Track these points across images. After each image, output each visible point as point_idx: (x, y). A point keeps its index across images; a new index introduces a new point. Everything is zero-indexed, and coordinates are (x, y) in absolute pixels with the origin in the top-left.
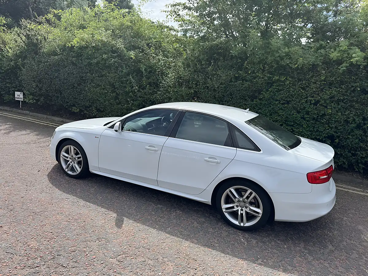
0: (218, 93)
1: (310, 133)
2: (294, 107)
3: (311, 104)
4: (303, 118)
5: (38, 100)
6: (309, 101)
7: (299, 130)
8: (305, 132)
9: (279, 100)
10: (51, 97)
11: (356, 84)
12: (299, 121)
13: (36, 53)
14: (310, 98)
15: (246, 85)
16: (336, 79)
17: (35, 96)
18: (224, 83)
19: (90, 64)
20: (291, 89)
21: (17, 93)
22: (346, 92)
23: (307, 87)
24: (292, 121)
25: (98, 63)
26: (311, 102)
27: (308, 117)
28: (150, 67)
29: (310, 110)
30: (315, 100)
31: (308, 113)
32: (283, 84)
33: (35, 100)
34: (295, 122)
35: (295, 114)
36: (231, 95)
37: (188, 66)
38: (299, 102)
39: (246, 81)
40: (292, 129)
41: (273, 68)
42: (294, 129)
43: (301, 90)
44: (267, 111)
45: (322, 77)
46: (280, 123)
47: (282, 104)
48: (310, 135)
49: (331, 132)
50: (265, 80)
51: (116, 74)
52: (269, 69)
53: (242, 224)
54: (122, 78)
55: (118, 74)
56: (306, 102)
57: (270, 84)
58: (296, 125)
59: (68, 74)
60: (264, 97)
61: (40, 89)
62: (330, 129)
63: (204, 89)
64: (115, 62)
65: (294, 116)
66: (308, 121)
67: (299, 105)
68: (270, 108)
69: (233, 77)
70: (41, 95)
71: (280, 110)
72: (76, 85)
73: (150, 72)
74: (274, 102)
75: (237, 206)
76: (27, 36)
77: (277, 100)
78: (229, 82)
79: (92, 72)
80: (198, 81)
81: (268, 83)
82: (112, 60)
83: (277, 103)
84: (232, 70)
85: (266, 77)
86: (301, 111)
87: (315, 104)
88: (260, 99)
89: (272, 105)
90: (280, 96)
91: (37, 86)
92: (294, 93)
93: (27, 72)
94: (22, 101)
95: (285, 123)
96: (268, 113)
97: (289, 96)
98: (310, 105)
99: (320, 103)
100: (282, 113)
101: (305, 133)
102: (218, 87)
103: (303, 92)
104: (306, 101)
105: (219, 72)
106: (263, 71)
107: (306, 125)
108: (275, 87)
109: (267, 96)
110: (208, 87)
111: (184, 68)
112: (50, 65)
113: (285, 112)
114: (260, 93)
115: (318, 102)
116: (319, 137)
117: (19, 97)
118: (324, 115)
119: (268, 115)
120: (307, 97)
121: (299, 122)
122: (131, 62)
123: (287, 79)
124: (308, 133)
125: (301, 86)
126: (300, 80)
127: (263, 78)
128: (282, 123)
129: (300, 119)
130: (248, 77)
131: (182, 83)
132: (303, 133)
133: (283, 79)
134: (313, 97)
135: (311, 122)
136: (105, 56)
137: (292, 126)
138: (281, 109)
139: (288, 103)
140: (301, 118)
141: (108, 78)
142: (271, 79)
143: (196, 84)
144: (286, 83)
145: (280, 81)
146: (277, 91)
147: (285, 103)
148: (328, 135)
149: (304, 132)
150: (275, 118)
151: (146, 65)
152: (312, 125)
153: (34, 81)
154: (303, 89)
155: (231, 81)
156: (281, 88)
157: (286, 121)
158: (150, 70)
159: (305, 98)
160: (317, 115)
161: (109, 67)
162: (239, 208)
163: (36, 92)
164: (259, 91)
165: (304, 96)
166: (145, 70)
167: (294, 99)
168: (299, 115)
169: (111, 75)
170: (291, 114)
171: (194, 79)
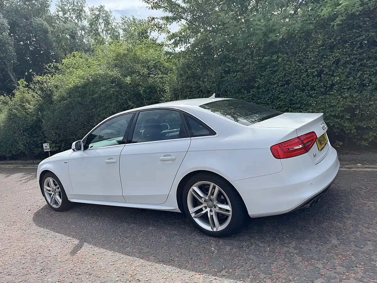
1: (323, 111)
2: (295, 86)
3: (314, 76)
4: (310, 96)
5: (60, 147)
6: (311, 74)
9: (277, 82)
11: (361, 38)
12: (306, 100)
13: (51, 103)
14: (310, 70)
16: (335, 39)
17: (57, 143)
18: (216, 81)
19: (93, 100)
20: (287, 66)
21: (45, 145)
22: (352, 50)
23: (304, 58)
24: (298, 102)
25: (100, 97)
27: (314, 93)
28: (150, 87)
29: (314, 84)
30: (317, 71)
31: (313, 88)
32: (277, 63)
33: (57, 147)
34: (301, 103)
35: (298, 93)
38: (300, 78)
41: (262, 49)
43: (298, 64)
45: (318, 42)
46: (285, 109)
47: (281, 86)
49: (346, 104)
50: (256, 64)
52: (257, 52)
53: (215, 230)
54: (123, 105)
55: (119, 103)
56: (308, 76)
57: (263, 67)
59: (77, 114)
60: (260, 84)
61: (60, 136)
62: (344, 100)
65: (298, 96)
66: (316, 97)
67: (300, 82)
68: (269, 95)
69: (223, 72)
70: (61, 141)
72: (86, 123)
73: (150, 92)
74: (272, 86)
75: (206, 207)
76: (41, 89)
77: (274, 84)
78: (220, 79)
79: (97, 106)
80: (191, 87)
82: (111, 90)
83: (275, 86)
85: (256, 61)
86: (304, 88)
87: (319, 75)
89: (270, 91)
90: (277, 78)
91: (56, 133)
92: (291, 70)
93: (46, 122)
94: (50, 151)
95: (290, 107)
96: (269, 101)
97: (287, 74)
99: (324, 72)
100: (284, 96)
102: (211, 88)
103: (300, 65)
104: (307, 74)
105: (209, 72)
106: (252, 55)
107: (315, 103)
108: (268, 69)
110: (201, 90)
112: (62, 110)
113: (287, 94)
115: (322, 71)
116: (334, 113)
117: (46, 148)
118: (333, 85)
120: (306, 71)
121: (306, 101)
122: (130, 88)
123: (279, 56)
125: (297, 60)
127: (253, 63)
128: (287, 108)
129: (306, 98)
133: (275, 58)
134: (313, 68)
135: (320, 97)
136: (103, 88)
138: (282, 92)
139: (288, 83)
140: (307, 96)
147: (284, 84)
148: (344, 108)
150: (278, 104)
151: (144, 87)
152: (322, 101)
153: (52, 129)
154: (300, 62)
155: (222, 77)
158: (149, 90)
159: (304, 72)
160: (325, 88)
161: (110, 98)
162: (208, 209)
163: (56, 140)
164: (253, 79)
165: (303, 70)
166: (144, 91)
167: (292, 76)
168: (304, 94)
169: (114, 105)
170: (294, 94)
171: (187, 87)
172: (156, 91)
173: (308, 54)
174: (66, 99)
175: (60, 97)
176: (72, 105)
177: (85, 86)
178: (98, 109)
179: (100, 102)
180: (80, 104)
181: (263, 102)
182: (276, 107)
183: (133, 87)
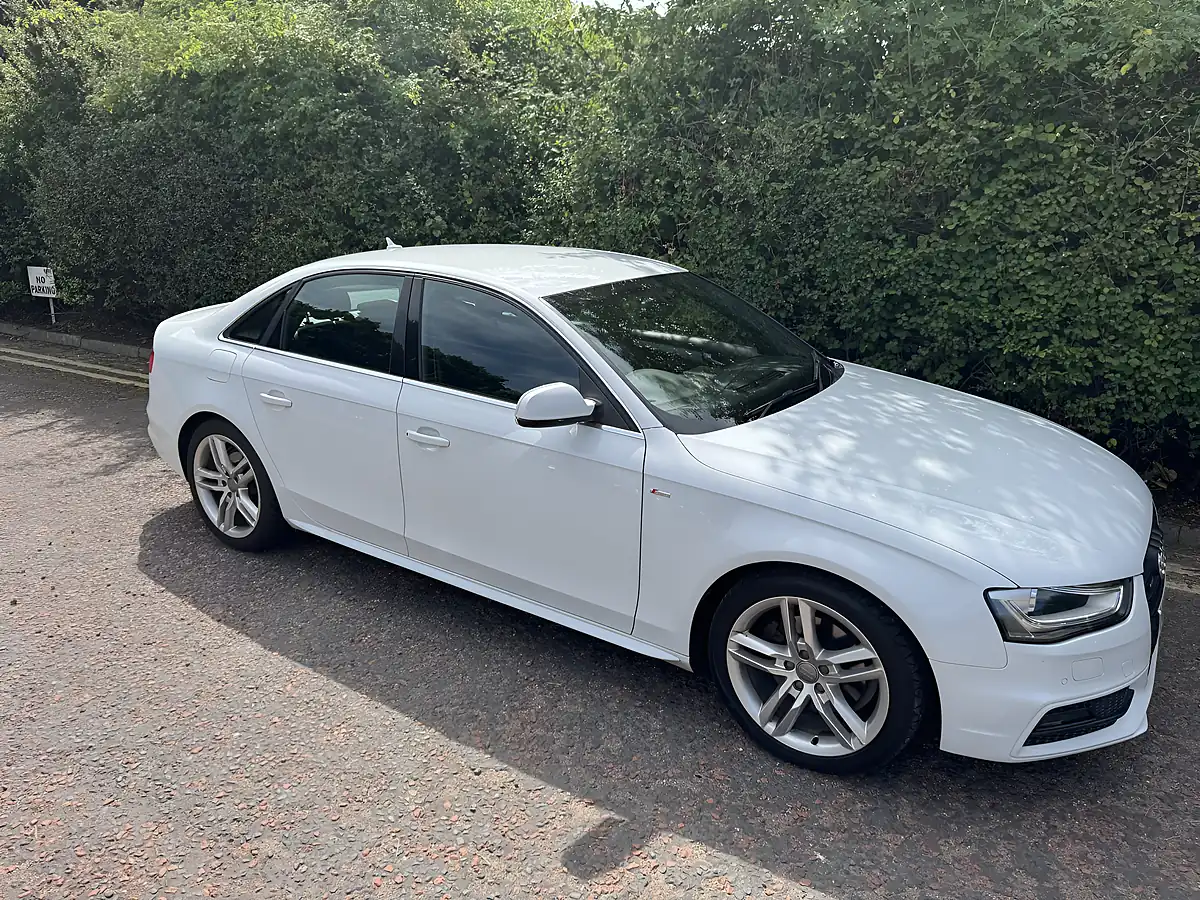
0: (763, 218)
1: (1178, 371)
2: (1101, 261)
4: (1146, 307)
5: (100, 295)
6: (1176, 229)
7: (1123, 360)
8: (1155, 369)
9: (1034, 233)
10: (142, 280)
12: (1126, 319)
13: (75, 116)
14: (1179, 215)
15: (883, 174)
17: (88, 278)
18: (788, 173)
19: (259, 142)
20: (1089, 179)
21: (35, 273)
23: (1164, 162)
24: (1093, 321)
25: (286, 135)
26: (1181, 234)
28: (488, 133)
29: (1178, 269)
31: (1166, 283)
32: (1050, 158)
33: (90, 291)
34: (1105, 326)
35: (1106, 290)
36: (820, 221)
37: (636, 112)
38: (1127, 237)
39: (884, 156)
40: (1093, 359)
41: (1006, 90)
42: (1100, 358)
43: (1139, 181)
44: (980, 282)
46: (1039, 335)
47: (1047, 250)
48: (1176, 382)
50: (971, 147)
51: (356, 172)
52: (983, 97)
54: (379, 185)
55: (365, 173)
56: (1162, 234)
57: (988, 164)
58: (1112, 338)
59: (187, 185)
60: (964, 225)
61: (102, 254)
63: (702, 206)
64: (352, 123)
65: (1101, 298)
66: (1166, 319)
67: (1124, 250)
68: (991, 272)
69: (826, 142)
70: (105, 274)
71: (1038, 277)
72: (218, 227)
73: (490, 152)
74: (1011, 243)
76: (34, 51)
77: (1021, 235)
78: (808, 167)
79: (270, 170)
80: (678, 175)
81: (981, 160)
82: (336, 115)
83: (1022, 246)
84: (821, 112)
85: (970, 133)
86: (1135, 275)
88: (947, 235)
89: (998, 258)
90: (1037, 215)
91: (88, 240)
92: (1102, 198)
93: (49, 190)
94: (53, 299)
95: (1060, 334)
96: (985, 293)
97: (1080, 210)
98: (1177, 245)
100: (1047, 287)
101: (1153, 375)
102: (761, 195)
103: (1147, 187)
104: (1163, 226)
105: (765, 128)
106: (958, 107)
107: (1160, 337)
108: (1011, 176)
109: (979, 220)
110: (718, 197)
111: (620, 125)
112: (121, 157)
113: (1058, 284)
114: (943, 209)
117: (41, 285)
119: (985, 301)
120: (1166, 212)
121: (1127, 325)
122: (414, 119)
123: (1066, 134)
124: (1169, 374)
125: (1133, 161)
126: (1128, 135)
127: (956, 139)
128: (1046, 334)
129: (1129, 314)
130: (892, 142)
131: (613, 190)
132: (1145, 375)
133: (1052, 139)
135: (1183, 322)
136: (306, 103)
137: (1093, 343)
138: (1044, 272)
139: (1074, 241)
140: (1137, 306)
141: (326, 188)
142: (996, 140)
143: (670, 186)
144: (1065, 154)
145: (1037, 146)
146: (1021, 194)
147: (1058, 245)
149: (1148, 368)
150: (1017, 312)
151: (470, 128)
152: (1187, 336)
153: (76, 223)
154: (1147, 173)
155: (817, 163)
156: (1037, 178)
157: (1064, 323)
158: (489, 143)
159: (1153, 217)
161: (330, 146)
163: (87, 265)
164: (943, 200)
165: (1151, 207)
166: (469, 145)
167: (1101, 224)
168: (1127, 296)
169: (340, 177)
170: (1089, 290)
171: (659, 167)
172: (510, 147)
173: (1185, 149)
174: (141, 115)
175: (114, 100)
176: (164, 144)
177: (226, 78)
178: (276, 182)
179: (286, 155)
180: (203, 146)
181: (961, 294)
182: (1003, 322)
183: (425, 118)
